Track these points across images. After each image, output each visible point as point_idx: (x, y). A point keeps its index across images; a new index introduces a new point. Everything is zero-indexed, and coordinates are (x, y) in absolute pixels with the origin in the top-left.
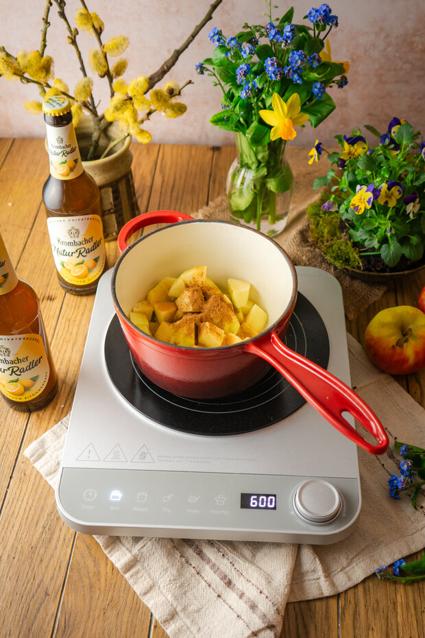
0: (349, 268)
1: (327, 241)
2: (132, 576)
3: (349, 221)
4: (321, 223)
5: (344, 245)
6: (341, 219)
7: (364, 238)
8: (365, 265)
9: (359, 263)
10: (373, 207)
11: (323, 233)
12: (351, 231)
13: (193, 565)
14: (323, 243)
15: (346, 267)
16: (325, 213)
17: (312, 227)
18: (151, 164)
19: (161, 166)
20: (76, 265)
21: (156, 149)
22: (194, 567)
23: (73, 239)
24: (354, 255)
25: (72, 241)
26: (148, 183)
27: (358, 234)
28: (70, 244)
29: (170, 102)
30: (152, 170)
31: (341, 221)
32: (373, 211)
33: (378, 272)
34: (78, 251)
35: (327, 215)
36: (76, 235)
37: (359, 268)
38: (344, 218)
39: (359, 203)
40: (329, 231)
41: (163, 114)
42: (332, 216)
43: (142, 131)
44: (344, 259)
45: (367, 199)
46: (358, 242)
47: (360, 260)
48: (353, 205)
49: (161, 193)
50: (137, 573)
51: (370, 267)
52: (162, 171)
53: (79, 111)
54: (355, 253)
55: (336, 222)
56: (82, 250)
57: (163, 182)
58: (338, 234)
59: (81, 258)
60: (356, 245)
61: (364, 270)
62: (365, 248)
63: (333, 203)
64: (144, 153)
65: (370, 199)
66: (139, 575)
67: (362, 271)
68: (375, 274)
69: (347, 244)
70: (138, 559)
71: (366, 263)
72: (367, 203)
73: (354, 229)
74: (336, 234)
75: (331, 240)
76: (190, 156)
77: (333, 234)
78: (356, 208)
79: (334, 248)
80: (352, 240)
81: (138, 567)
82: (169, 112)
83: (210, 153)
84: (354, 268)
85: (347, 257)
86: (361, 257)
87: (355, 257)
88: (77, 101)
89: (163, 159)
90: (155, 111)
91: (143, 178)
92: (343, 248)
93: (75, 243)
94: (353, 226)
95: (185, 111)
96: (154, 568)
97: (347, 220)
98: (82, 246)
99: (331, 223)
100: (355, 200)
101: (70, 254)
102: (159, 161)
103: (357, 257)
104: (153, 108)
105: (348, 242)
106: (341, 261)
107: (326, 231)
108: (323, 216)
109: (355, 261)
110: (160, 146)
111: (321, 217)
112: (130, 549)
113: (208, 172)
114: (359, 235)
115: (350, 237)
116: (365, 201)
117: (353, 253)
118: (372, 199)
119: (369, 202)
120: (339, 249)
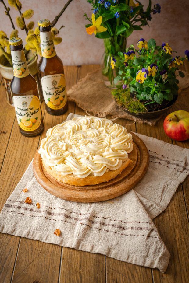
0: (141, 113)
1: (128, 103)
3: (135, 92)
4: (121, 97)
9: (145, 109)
11: (124, 101)
14: (126, 104)
20: (26, 121)
23: (25, 107)
28: (23, 110)
31: (131, 93)
32: (147, 81)
33: (155, 111)
34: (27, 113)
37: (145, 111)
39: (141, 78)
40: (127, 99)
44: (138, 109)
45: (144, 75)
46: (142, 100)
47: (145, 107)
48: (137, 80)
51: (151, 109)
55: (128, 95)
56: (29, 113)
58: (131, 100)
59: (29, 117)
62: (146, 101)
65: (145, 75)
67: (148, 112)
68: (154, 112)
69: (137, 102)
72: (144, 77)
73: (138, 95)
78: (139, 81)
79: (131, 105)
80: (139, 99)
83: (76, 69)
86: (145, 106)
92: (136, 104)
93: (25, 109)
94: (138, 93)
98: (29, 111)
101: (23, 115)
103: (143, 106)
106: (136, 110)
107: (125, 99)
109: (143, 109)
114: (142, 95)
116: (143, 76)
117: (141, 105)
118: (146, 75)
119: (145, 76)
120: (134, 105)
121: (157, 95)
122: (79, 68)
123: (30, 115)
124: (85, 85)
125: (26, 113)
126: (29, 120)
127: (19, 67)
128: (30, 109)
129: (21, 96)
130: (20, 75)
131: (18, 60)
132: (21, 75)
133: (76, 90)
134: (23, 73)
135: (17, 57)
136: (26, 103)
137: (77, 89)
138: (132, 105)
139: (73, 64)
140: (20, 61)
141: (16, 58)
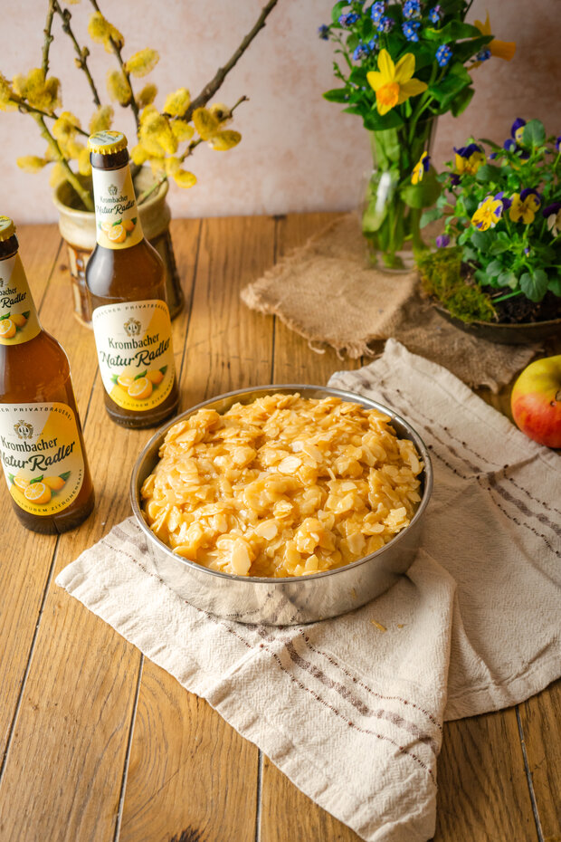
0: (480, 322)
2: (225, 707)
3: (473, 261)
5: (470, 291)
6: (462, 261)
7: (495, 275)
8: (502, 315)
9: (492, 314)
11: (440, 282)
12: (478, 273)
13: (311, 690)
14: (442, 294)
15: (476, 321)
17: (424, 278)
22: (312, 692)
24: (486, 303)
27: (486, 272)
33: (520, 322)
34: (139, 356)
37: (493, 320)
39: (484, 217)
40: (448, 278)
41: (211, 145)
43: (183, 173)
44: (472, 311)
45: (494, 210)
46: (489, 284)
47: (493, 309)
48: (476, 221)
50: (232, 703)
51: (509, 316)
54: (485, 301)
60: (488, 290)
61: (500, 322)
63: (449, 235)
66: (236, 706)
68: (516, 325)
69: (474, 290)
70: (233, 686)
71: (502, 312)
73: (482, 269)
75: (452, 288)
77: (453, 281)
78: (480, 224)
80: (480, 284)
81: (234, 696)
84: (487, 321)
85: (476, 308)
86: (494, 305)
87: (486, 307)
90: (200, 142)
94: (479, 266)
95: (238, 142)
96: (255, 697)
99: (448, 269)
103: (489, 305)
104: (197, 138)
105: (475, 287)
106: (468, 315)
107: (444, 276)
109: (487, 312)
113: (272, 245)
114: (491, 273)
115: (477, 280)
116: (492, 212)
117: (483, 301)
118: (502, 209)
119: (497, 212)
120: (464, 299)
121: (531, 275)
122: (280, 223)
124: (305, 264)
127: (118, 217)
134: (129, 233)
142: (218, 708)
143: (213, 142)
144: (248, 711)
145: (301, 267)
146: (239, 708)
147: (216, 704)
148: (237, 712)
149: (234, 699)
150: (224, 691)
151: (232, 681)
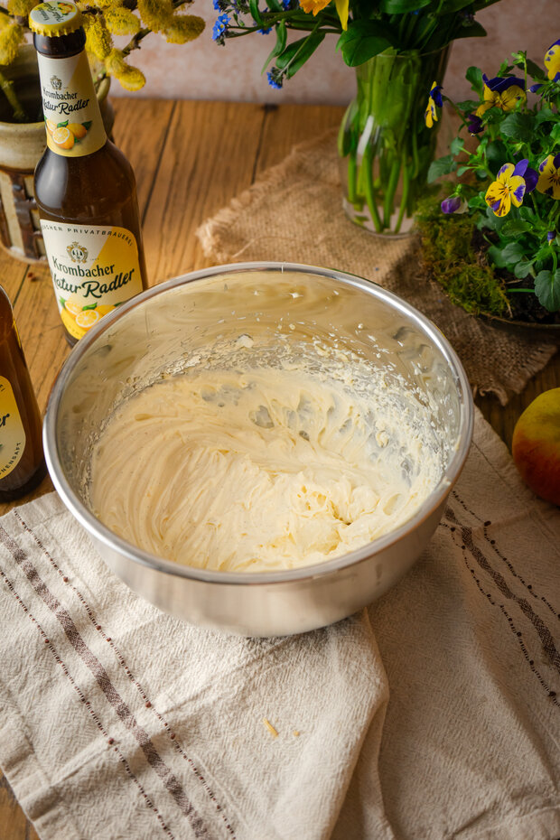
0: (489, 315)
1: (451, 265)
2: (45, 825)
3: (490, 231)
4: (440, 234)
5: (479, 273)
6: (475, 227)
7: (513, 260)
8: (517, 310)
9: (506, 307)
10: (527, 202)
11: (444, 252)
12: (493, 249)
13: (160, 813)
14: (443, 270)
15: (483, 313)
16: (447, 218)
17: (426, 242)
18: (158, 134)
19: (175, 137)
20: (83, 310)
21: (168, 109)
22: (160, 817)
23: (77, 264)
24: (498, 293)
25: (74, 266)
26: (151, 166)
27: (503, 253)
28: (71, 270)
29: (174, 14)
30: (159, 144)
31: (476, 231)
32: (529, 210)
33: (539, 321)
34: (86, 286)
35: (452, 219)
36: (82, 257)
37: (505, 314)
38: (480, 226)
39: (501, 196)
40: (454, 249)
41: (164, 37)
42: (461, 223)
43: (128, 70)
44: (479, 299)
45: (514, 190)
46: (505, 268)
47: (507, 301)
48: (490, 199)
49: (172, 182)
50: (55, 819)
51: (526, 313)
52: (176, 145)
53: (16, 35)
54: (498, 289)
55: (467, 233)
56: (94, 286)
57: (177, 163)
58: (470, 255)
60: (503, 274)
61: (515, 318)
62: (514, 278)
63: (459, 199)
64: (148, 114)
65: (520, 189)
66: (59, 824)
67: (512, 320)
68: (534, 325)
69: (485, 272)
70: (62, 795)
71: (518, 306)
72: (514, 197)
73: (498, 246)
74: (466, 255)
75: (457, 264)
76: (226, 120)
77: (461, 254)
78: (496, 205)
79: (461, 278)
80: (493, 265)
81: (60, 809)
82: (173, 33)
83: (259, 116)
84: (498, 315)
85: (485, 295)
86: (509, 295)
87: (499, 295)
88: (13, 17)
89: (179, 124)
90: (148, 31)
91: (142, 157)
92: (477, 279)
93: (79, 272)
94: (496, 241)
95: (201, 31)
96: (86, 815)
97: (486, 229)
98: (92, 278)
99: (457, 233)
100: (494, 190)
101: (73, 289)
102: (172, 128)
103: (502, 293)
104: (144, 26)
105: (487, 268)
106: (474, 303)
107: (449, 248)
108: (445, 222)
109: (498, 302)
110: (176, 102)
111: (440, 224)
112: (49, 774)
113: (254, 148)
114: (507, 255)
115: (491, 260)
116: (512, 192)
117: (495, 288)
118: (524, 190)
119: (518, 194)
120: (471, 280)
121: (552, 274)
122: (270, 116)
123: (97, 293)
124: (280, 195)
125: (83, 285)
126: (93, 308)
127: (63, 118)
128: (96, 273)
129: (65, 226)
130: (67, 146)
131: (60, 92)
132: (71, 149)
133: (244, 212)
134: (78, 139)
135: (55, 81)
136: (83, 249)
137: (249, 209)
138: (464, 277)
139: (249, 96)
140: (69, 96)
141: (52, 83)
142: (37, 824)
143: (166, 32)
144: (73, 834)
145: (275, 198)
146: (62, 828)
147: (35, 817)
148: (59, 832)
149: (59, 815)
150: (49, 802)
151: (62, 788)
